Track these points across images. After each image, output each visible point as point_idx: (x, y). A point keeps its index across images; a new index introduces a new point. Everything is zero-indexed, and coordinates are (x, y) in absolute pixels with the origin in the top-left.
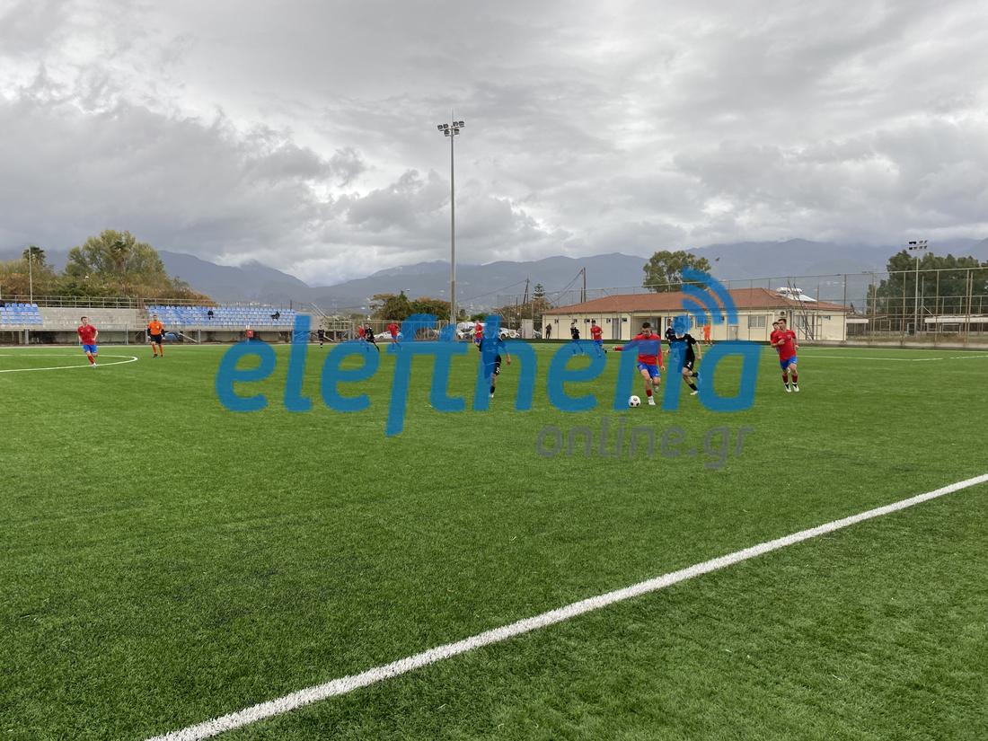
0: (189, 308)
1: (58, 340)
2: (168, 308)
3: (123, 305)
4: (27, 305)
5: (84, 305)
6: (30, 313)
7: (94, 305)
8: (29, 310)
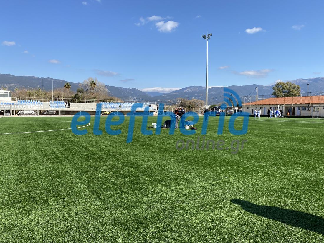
0: (114, 103)
1: (70, 114)
2: (107, 103)
3: (93, 102)
4: (61, 102)
5: (80, 102)
6: (61, 104)
7: (83, 102)
8: (62, 103)
